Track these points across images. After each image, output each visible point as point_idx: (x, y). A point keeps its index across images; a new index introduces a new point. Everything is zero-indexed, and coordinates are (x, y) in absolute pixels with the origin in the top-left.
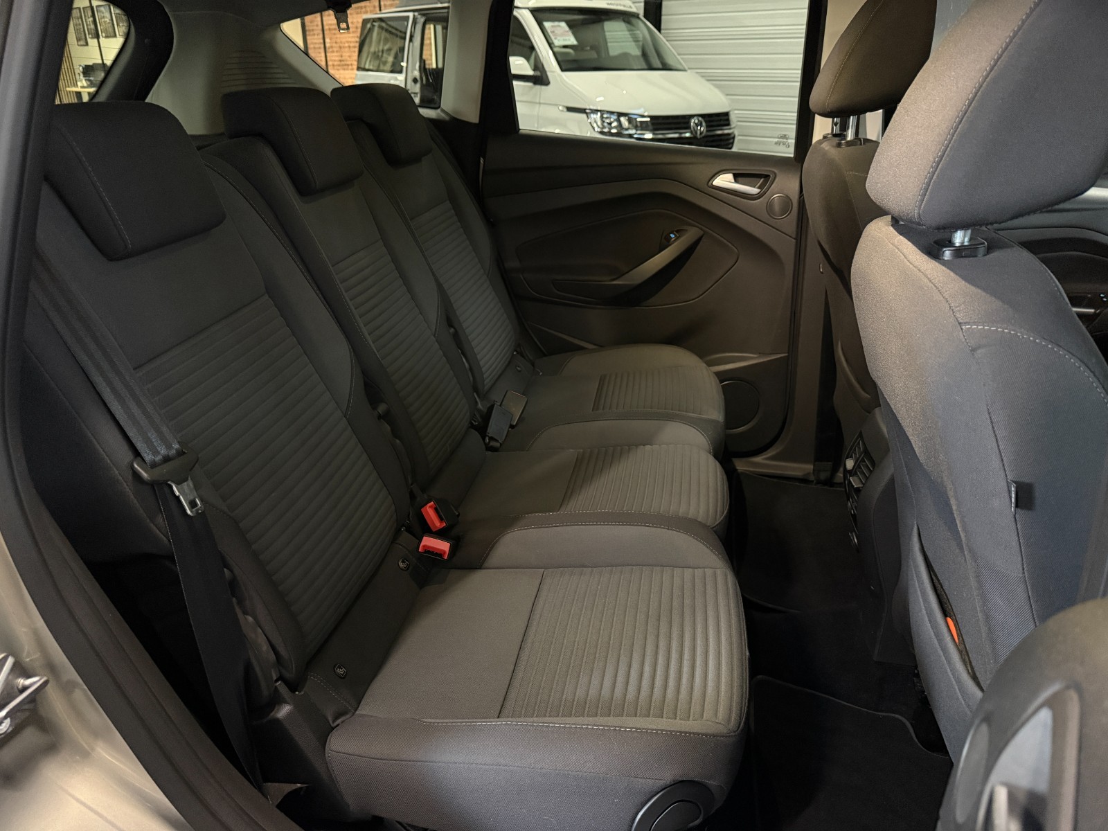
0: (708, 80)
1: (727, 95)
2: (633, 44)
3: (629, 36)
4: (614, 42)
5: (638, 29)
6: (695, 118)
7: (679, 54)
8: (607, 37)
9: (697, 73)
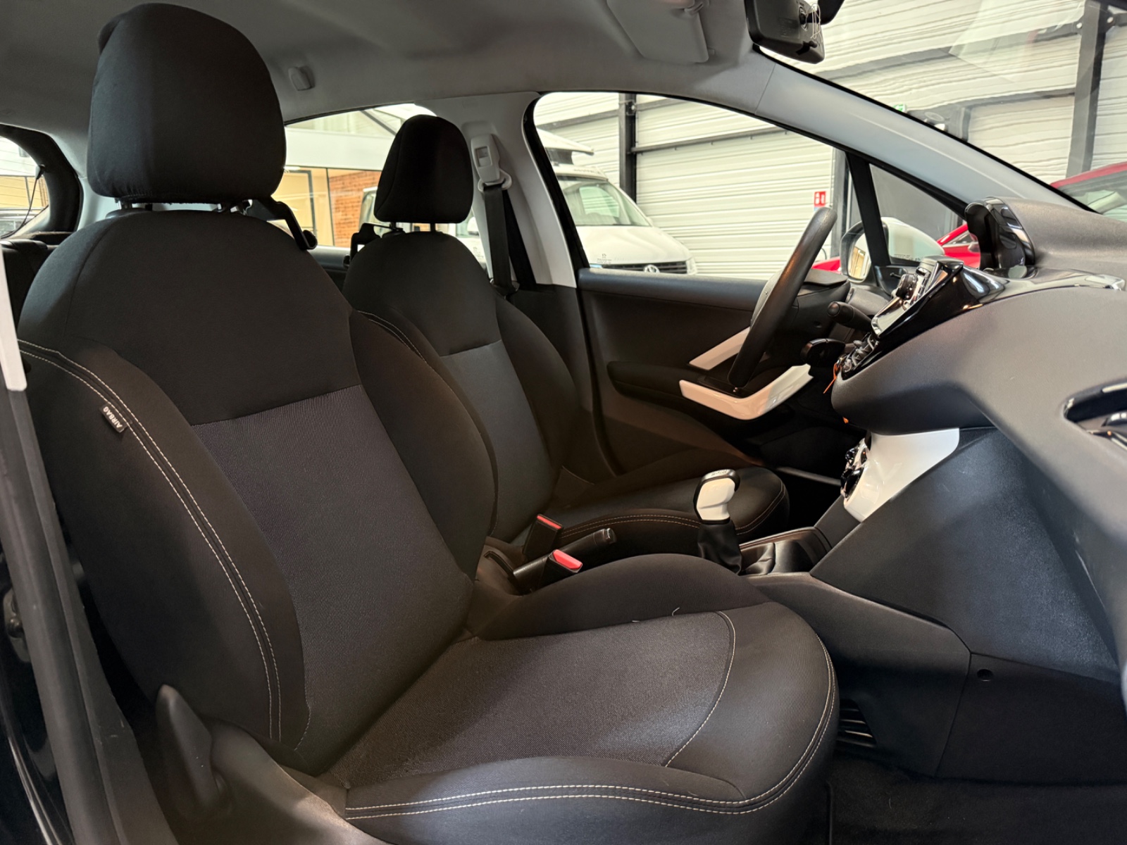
0: (674, 237)
1: (690, 249)
2: (608, 208)
3: (604, 202)
4: (589, 208)
5: (611, 195)
6: (649, 267)
7: (647, 216)
8: (584, 204)
9: (665, 231)
